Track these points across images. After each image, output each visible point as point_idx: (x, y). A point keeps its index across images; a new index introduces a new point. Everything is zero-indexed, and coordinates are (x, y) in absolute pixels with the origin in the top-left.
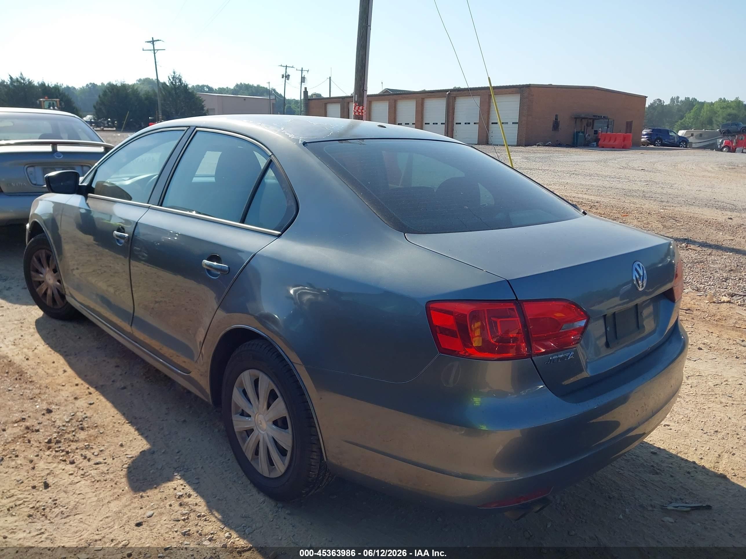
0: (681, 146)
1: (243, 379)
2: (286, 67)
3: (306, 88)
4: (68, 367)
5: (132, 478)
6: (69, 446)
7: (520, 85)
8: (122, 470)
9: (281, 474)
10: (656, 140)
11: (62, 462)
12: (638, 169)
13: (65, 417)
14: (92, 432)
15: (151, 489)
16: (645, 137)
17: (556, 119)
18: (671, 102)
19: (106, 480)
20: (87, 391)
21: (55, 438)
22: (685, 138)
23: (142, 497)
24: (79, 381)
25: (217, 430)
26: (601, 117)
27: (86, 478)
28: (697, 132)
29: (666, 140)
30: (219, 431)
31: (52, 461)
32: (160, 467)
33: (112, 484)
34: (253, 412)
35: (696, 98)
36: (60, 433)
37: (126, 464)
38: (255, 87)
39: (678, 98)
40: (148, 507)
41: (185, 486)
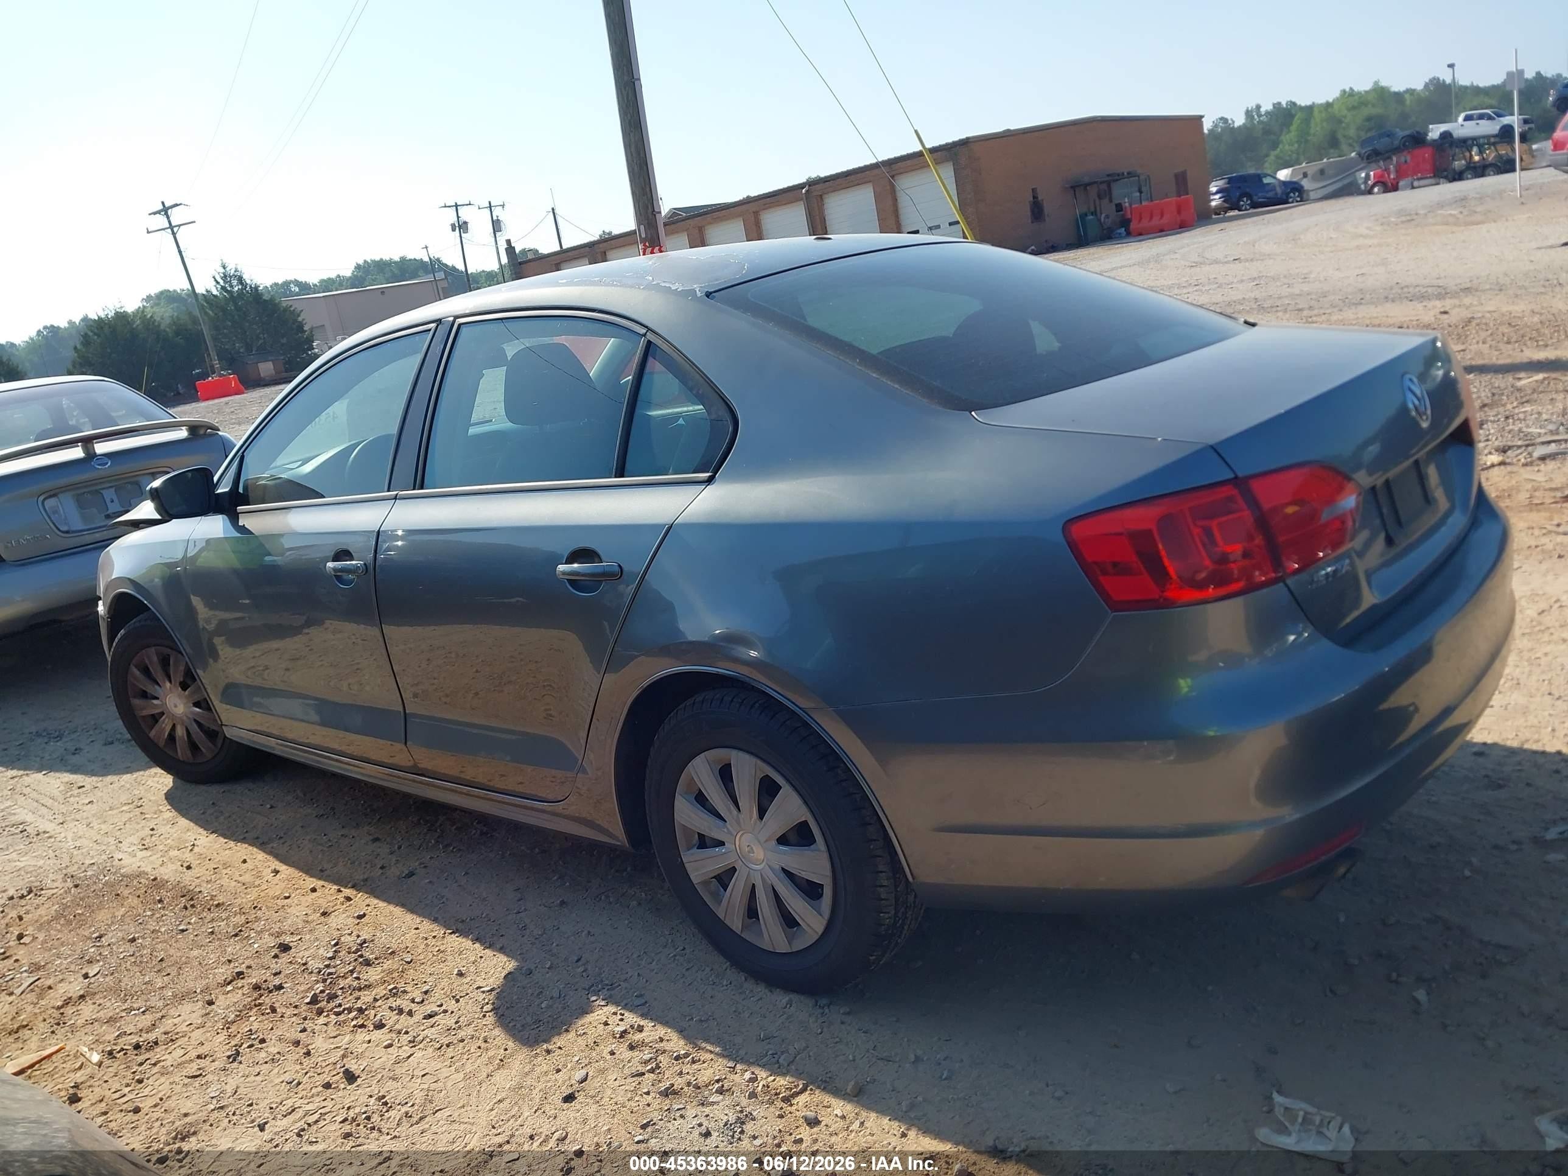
0: (1291, 200)
1: (693, 773)
2: (456, 206)
3: (508, 242)
4: (277, 863)
5: (511, 1025)
6: (358, 998)
7: (947, 144)
8: (484, 1016)
9: (816, 937)
10: (1240, 199)
11: (360, 1030)
12: (1226, 260)
13: (321, 951)
14: (388, 964)
15: (559, 1034)
16: (1217, 196)
17: (1035, 197)
18: (1246, 119)
19: (462, 1041)
20: (341, 897)
21: (322, 992)
22: (1295, 183)
23: (548, 1052)
24: (312, 882)
25: (635, 903)
26: (1123, 174)
27: (421, 1046)
28: (1313, 168)
29: (1260, 195)
30: (640, 904)
31: (338, 1032)
32: (556, 994)
33: (478, 1045)
34: (729, 832)
35: (1293, 100)
36: (329, 981)
37: (487, 1003)
38: (395, 263)
39: (1258, 107)
40: (569, 1066)
41: (622, 1015)
